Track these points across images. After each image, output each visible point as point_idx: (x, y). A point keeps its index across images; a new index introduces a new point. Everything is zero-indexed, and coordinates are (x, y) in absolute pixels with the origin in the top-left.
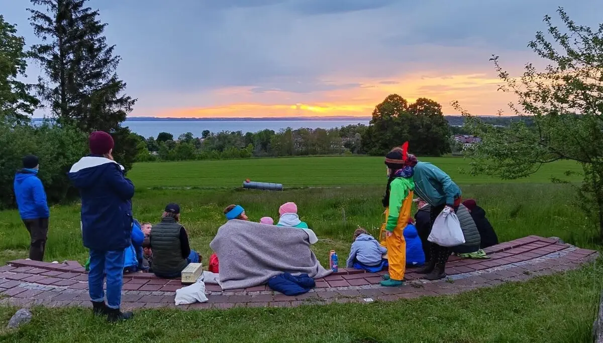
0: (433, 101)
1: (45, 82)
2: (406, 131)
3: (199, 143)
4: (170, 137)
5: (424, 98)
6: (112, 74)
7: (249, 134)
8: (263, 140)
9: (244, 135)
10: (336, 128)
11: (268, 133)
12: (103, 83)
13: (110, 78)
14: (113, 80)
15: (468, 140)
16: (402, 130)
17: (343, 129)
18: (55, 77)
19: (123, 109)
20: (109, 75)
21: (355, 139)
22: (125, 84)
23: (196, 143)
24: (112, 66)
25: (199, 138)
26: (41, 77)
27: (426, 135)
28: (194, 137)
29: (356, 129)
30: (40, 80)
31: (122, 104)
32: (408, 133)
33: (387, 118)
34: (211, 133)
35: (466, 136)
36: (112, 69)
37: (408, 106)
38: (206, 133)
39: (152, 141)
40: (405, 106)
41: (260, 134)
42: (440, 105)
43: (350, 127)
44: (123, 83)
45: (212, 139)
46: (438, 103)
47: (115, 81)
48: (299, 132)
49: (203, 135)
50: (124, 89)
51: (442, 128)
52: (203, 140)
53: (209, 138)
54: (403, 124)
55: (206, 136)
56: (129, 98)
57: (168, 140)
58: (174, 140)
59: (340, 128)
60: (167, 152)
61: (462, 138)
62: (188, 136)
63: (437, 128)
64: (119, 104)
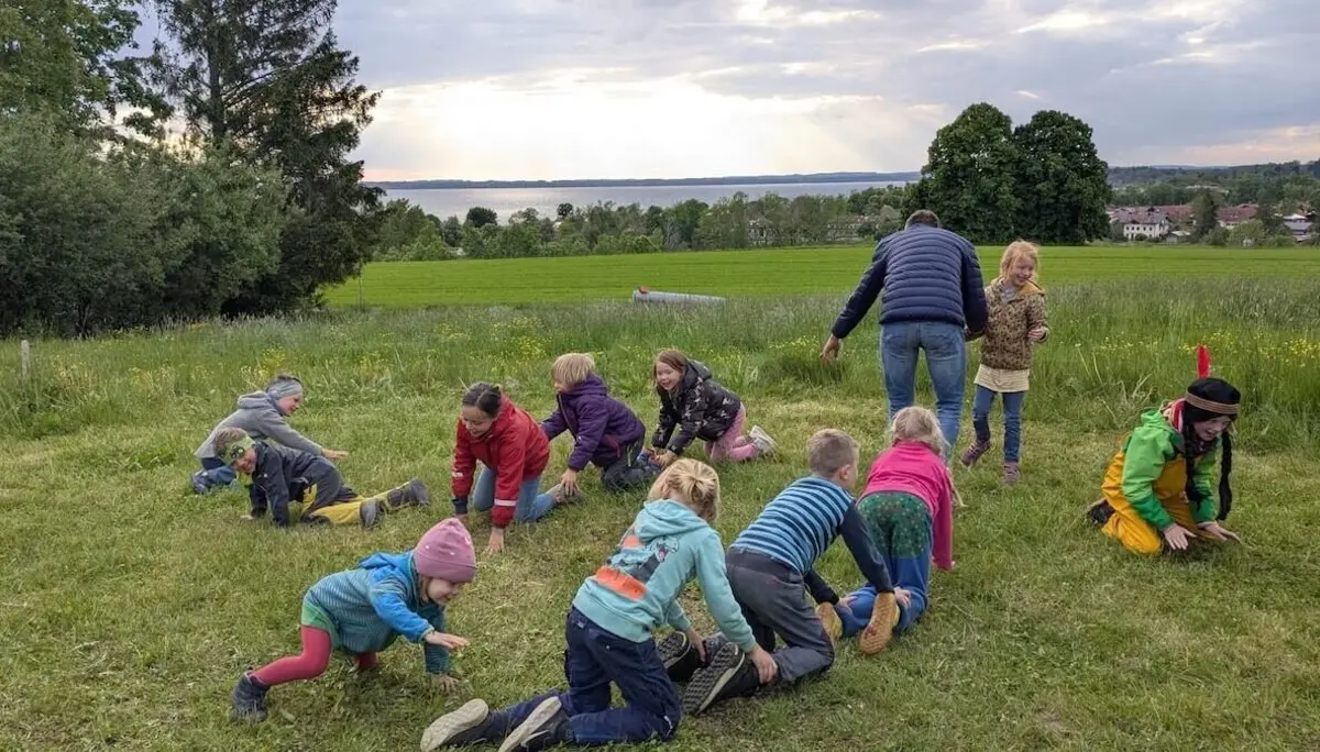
0: (1072, 118)
1: (171, 54)
2: (1006, 188)
3: (552, 231)
4: (490, 216)
5: (1052, 112)
6: (322, 32)
7: (654, 210)
8: (684, 222)
9: (644, 212)
10: (840, 197)
11: (695, 208)
12: (303, 56)
13: (318, 43)
14: (324, 47)
15: (1135, 218)
16: (997, 187)
17: (854, 199)
18: (189, 44)
19: (349, 117)
20: (314, 36)
21: (881, 219)
22: (356, 60)
23: (543, 229)
24: (320, 13)
25: (552, 219)
26: (161, 40)
27: (1053, 197)
28: (540, 217)
29: (883, 197)
30: (158, 47)
31: (347, 106)
32: (1012, 193)
33: (964, 160)
34: (575, 208)
35: (1130, 209)
36: (321, 20)
37: (1013, 130)
38: (564, 210)
39: (454, 226)
40: (1006, 133)
41: (678, 210)
42: (1090, 126)
43: (870, 192)
44: (352, 57)
45: (577, 222)
46: (1084, 122)
47: (329, 50)
48: (759, 206)
49: (560, 214)
50: (353, 71)
51: (1093, 181)
52: (559, 223)
53: (572, 220)
54: (1001, 172)
55: (565, 215)
56: (361, 89)
57: (487, 224)
58: (499, 223)
59: (848, 196)
60: (480, 243)
61: (1121, 212)
62: (529, 215)
63: (1080, 181)
64: (340, 105)
